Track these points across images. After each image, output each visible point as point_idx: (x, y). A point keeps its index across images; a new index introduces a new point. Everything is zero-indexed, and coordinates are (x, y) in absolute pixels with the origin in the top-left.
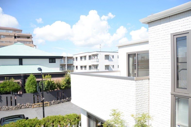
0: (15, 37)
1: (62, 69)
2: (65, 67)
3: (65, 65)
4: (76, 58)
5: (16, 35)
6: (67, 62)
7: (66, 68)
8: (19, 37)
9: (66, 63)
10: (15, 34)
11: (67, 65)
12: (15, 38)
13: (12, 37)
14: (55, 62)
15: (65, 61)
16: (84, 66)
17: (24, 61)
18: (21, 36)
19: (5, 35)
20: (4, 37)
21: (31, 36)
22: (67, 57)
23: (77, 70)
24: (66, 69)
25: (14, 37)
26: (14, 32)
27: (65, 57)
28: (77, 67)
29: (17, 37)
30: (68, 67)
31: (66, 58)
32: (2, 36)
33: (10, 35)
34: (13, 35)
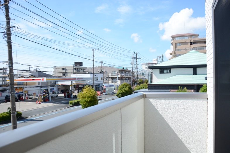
0: (191, 43)
5: (192, 41)
8: (195, 43)
10: (190, 40)
12: (191, 45)
17: (198, 70)
25: (189, 44)
26: (189, 38)
32: (178, 44)
33: (186, 42)
34: (189, 41)
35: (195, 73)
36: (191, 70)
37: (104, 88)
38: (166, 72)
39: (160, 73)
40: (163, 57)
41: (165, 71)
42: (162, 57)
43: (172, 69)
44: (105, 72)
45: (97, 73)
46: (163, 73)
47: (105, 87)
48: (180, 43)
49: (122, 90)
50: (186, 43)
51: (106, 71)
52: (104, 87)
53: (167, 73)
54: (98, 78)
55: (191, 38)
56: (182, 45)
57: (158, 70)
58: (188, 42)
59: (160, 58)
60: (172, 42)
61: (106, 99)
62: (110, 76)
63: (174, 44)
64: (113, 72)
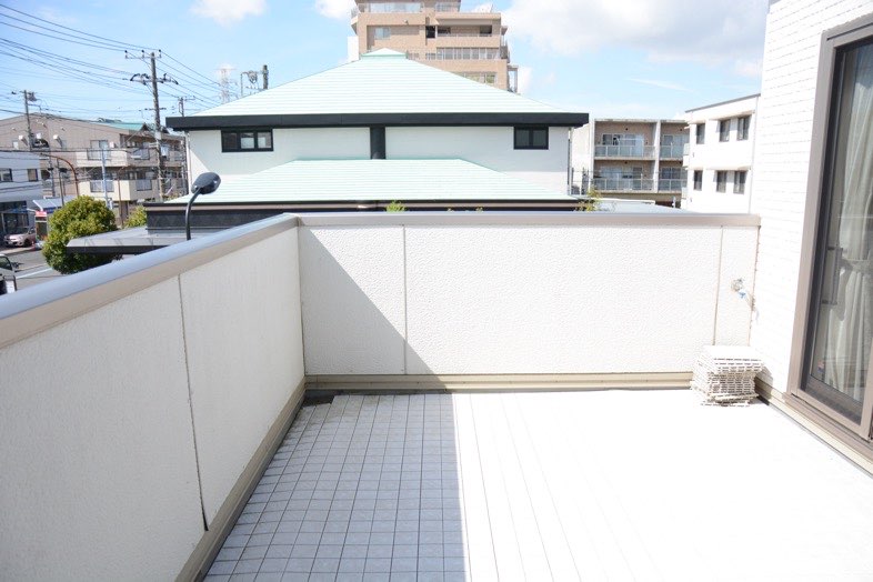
0: (430, 32)
1: (635, 182)
2: (650, 173)
3: (651, 163)
4: (700, 127)
5: (434, 22)
6: (661, 150)
7: (655, 177)
8: (444, 30)
9: (656, 156)
10: (427, 19)
11: (660, 162)
12: (428, 37)
13: (417, 33)
14: (546, 147)
15: (650, 142)
16: (736, 172)
18: (454, 26)
19: (391, 26)
20: (385, 36)
21: (500, 20)
22: (665, 125)
23: (697, 192)
24: (656, 184)
25: (423, 33)
26: (424, 10)
27: (652, 125)
28: (698, 175)
29: (439, 32)
30: (662, 175)
31: (658, 127)
32: (379, 32)
33: (408, 26)
34: (422, 22)
35: (379, 151)
36: (362, 137)
37: (38, 218)
38: (253, 147)
39: (224, 150)
40: (266, 79)
41: (248, 142)
42: (261, 78)
43: (276, 132)
44: (58, 145)
45: (16, 145)
46: (239, 149)
47: (45, 214)
48: (385, 27)
49: (66, 232)
50: (407, 29)
51: (58, 140)
52: (38, 214)
53: (256, 149)
54: (10, 170)
55: (430, 10)
56: (391, 37)
57: (215, 137)
58: (418, 27)
59: (254, 79)
60: (355, 20)
61: (36, 269)
62: (81, 160)
63: (363, 29)
64: (96, 146)
